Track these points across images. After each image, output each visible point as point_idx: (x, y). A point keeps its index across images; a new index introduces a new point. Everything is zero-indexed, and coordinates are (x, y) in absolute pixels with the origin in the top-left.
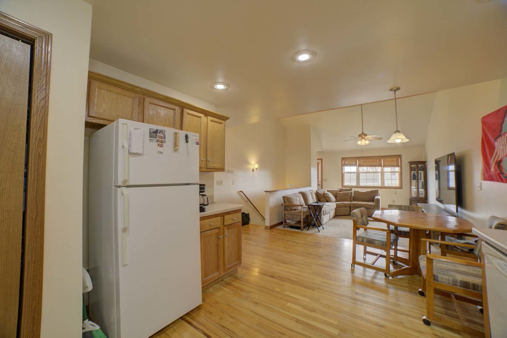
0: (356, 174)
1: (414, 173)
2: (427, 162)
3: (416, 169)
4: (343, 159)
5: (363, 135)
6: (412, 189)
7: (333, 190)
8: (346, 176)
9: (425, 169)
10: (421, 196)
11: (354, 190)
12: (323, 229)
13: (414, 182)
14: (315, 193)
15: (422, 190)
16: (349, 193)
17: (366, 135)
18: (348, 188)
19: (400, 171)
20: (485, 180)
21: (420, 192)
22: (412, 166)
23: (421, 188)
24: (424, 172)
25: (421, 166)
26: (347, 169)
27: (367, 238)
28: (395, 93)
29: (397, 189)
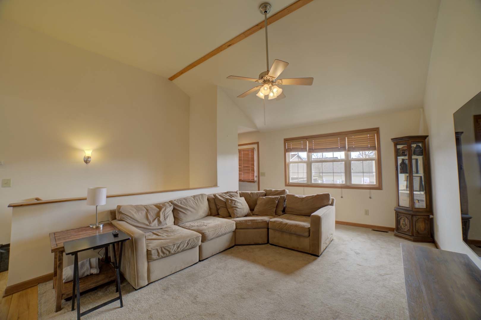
0: (306, 164)
1: (403, 160)
2: (429, 137)
3: (407, 153)
4: (286, 140)
6: (400, 191)
9: (425, 153)
10: (417, 205)
13: (402, 177)
15: (420, 195)
19: (377, 158)
21: (415, 198)
22: (399, 147)
23: (418, 189)
24: (423, 158)
25: (418, 146)
29: (372, 191)
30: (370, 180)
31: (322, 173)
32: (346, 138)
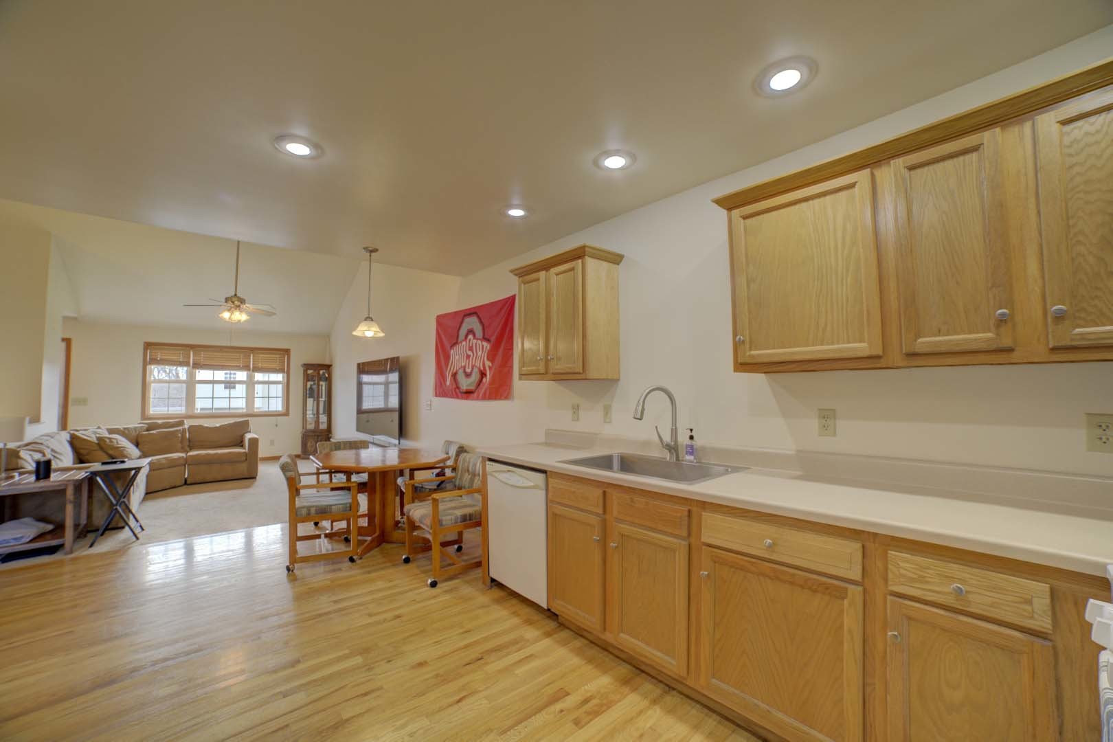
0: (184, 385)
1: (311, 385)
2: (333, 366)
3: (315, 379)
4: (148, 345)
5: (235, 301)
6: (308, 416)
7: (125, 429)
8: (154, 391)
9: (329, 380)
10: (321, 427)
11: (187, 424)
12: (143, 529)
13: (311, 402)
14: (68, 442)
15: (323, 418)
16: (177, 431)
17: (242, 301)
18: (171, 421)
19: (285, 381)
20: (436, 396)
21: (319, 421)
22: (310, 372)
23: (322, 413)
24: (327, 385)
25: (324, 373)
26: (157, 373)
27: (316, 506)
28: (370, 256)
29: (279, 418)
30: (277, 405)
31: (213, 398)
32: (252, 355)
